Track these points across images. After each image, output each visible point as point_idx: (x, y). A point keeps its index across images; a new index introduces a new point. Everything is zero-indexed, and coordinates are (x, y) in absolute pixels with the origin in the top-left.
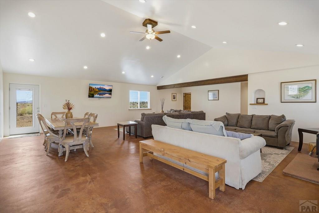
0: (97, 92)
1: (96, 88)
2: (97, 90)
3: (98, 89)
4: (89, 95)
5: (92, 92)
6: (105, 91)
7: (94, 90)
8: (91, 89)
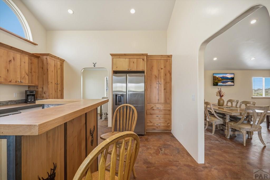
0: (220, 80)
1: (219, 77)
2: (221, 79)
3: (221, 77)
4: (214, 84)
5: (216, 81)
6: (227, 79)
7: (217, 79)
8: (214, 78)
